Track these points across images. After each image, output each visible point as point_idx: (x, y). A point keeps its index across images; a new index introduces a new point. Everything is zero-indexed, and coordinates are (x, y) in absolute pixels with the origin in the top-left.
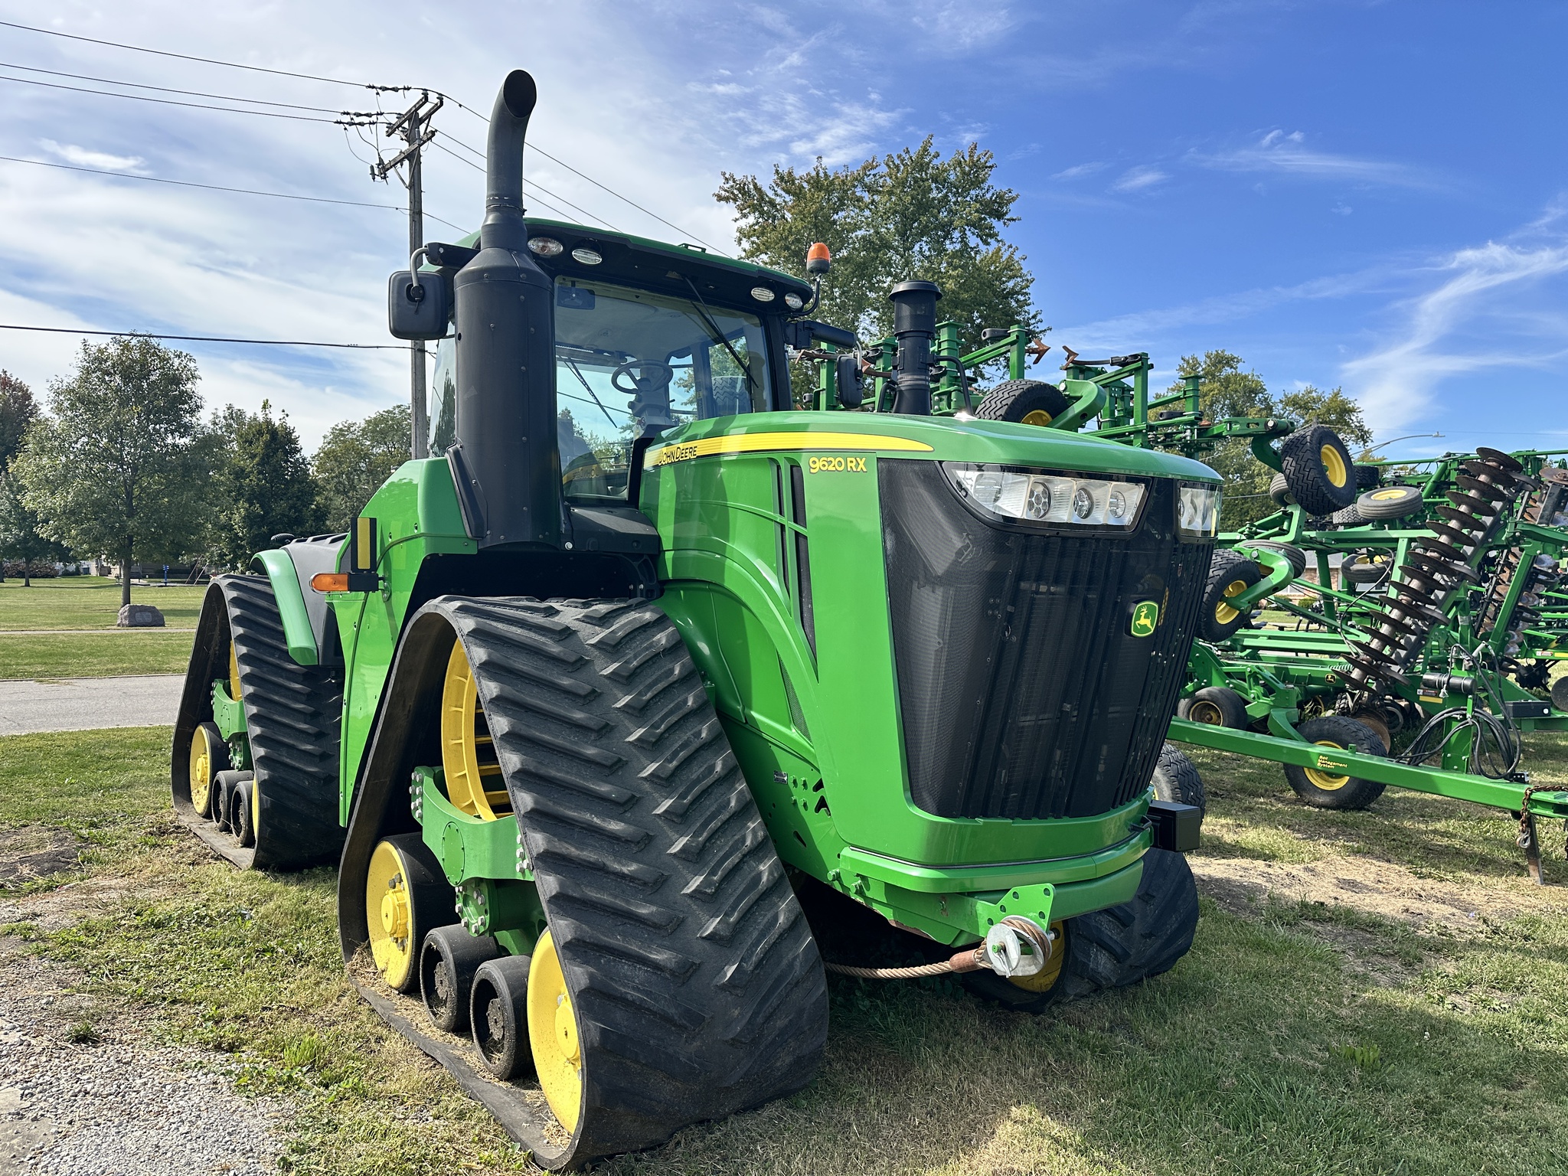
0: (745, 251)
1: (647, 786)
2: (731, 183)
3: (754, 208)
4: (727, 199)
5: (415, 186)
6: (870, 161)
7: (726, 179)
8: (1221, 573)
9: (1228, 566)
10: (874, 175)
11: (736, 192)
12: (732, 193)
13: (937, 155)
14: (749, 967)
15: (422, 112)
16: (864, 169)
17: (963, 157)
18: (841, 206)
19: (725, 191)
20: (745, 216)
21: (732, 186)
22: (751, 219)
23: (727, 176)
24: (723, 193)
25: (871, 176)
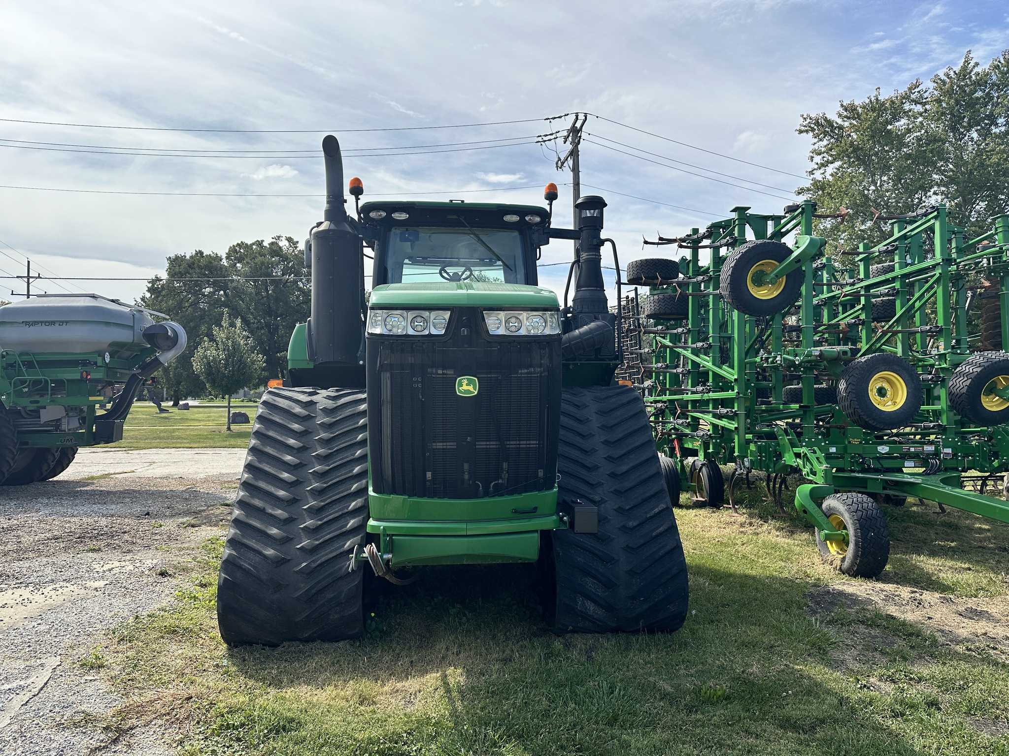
0: (817, 164)
1: (310, 476)
2: (808, 120)
3: (826, 134)
4: (807, 131)
5: (576, 170)
6: (914, 83)
7: (805, 119)
8: (979, 370)
9: (986, 364)
10: (919, 92)
11: (812, 126)
12: (810, 127)
13: (977, 64)
14: (314, 565)
15: (578, 125)
16: (910, 89)
17: (999, 62)
18: (895, 118)
19: (805, 126)
20: (821, 140)
21: (809, 123)
22: (825, 142)
23: (805, 116)
24: (803, 128)
25: (916, 93)
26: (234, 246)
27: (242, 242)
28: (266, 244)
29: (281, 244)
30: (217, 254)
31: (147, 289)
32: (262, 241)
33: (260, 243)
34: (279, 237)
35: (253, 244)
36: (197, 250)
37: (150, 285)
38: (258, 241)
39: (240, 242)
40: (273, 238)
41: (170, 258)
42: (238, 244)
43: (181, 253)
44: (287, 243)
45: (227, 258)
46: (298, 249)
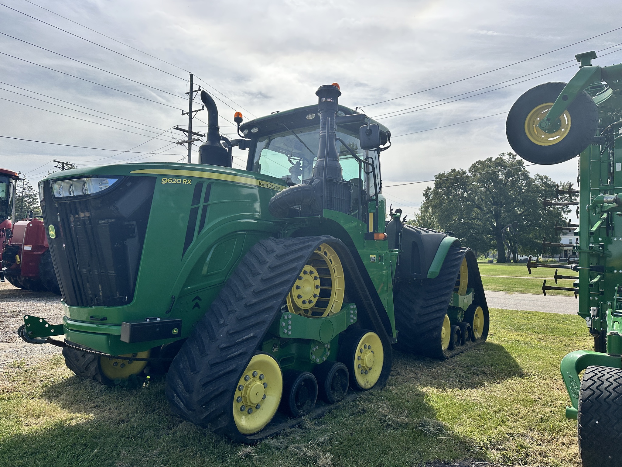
26: (474, 163)
27: (479, 160)
28: (493, 159)
29: (504, 158)
30: (463, 170)
31: (423, 195)
32: (491, 158)
33: (490, 160)
34: (503, 154)
35: (486, 161)
36: (452, 169)
37: (425, 192)
38: (488, 158)
39: (478, 161)
40: (499, 155)
41: (436, 176)
42: (477, 162)
43: (442, 172)
44: (508, 157)
45: (470, 171)
46: (516, 159)
